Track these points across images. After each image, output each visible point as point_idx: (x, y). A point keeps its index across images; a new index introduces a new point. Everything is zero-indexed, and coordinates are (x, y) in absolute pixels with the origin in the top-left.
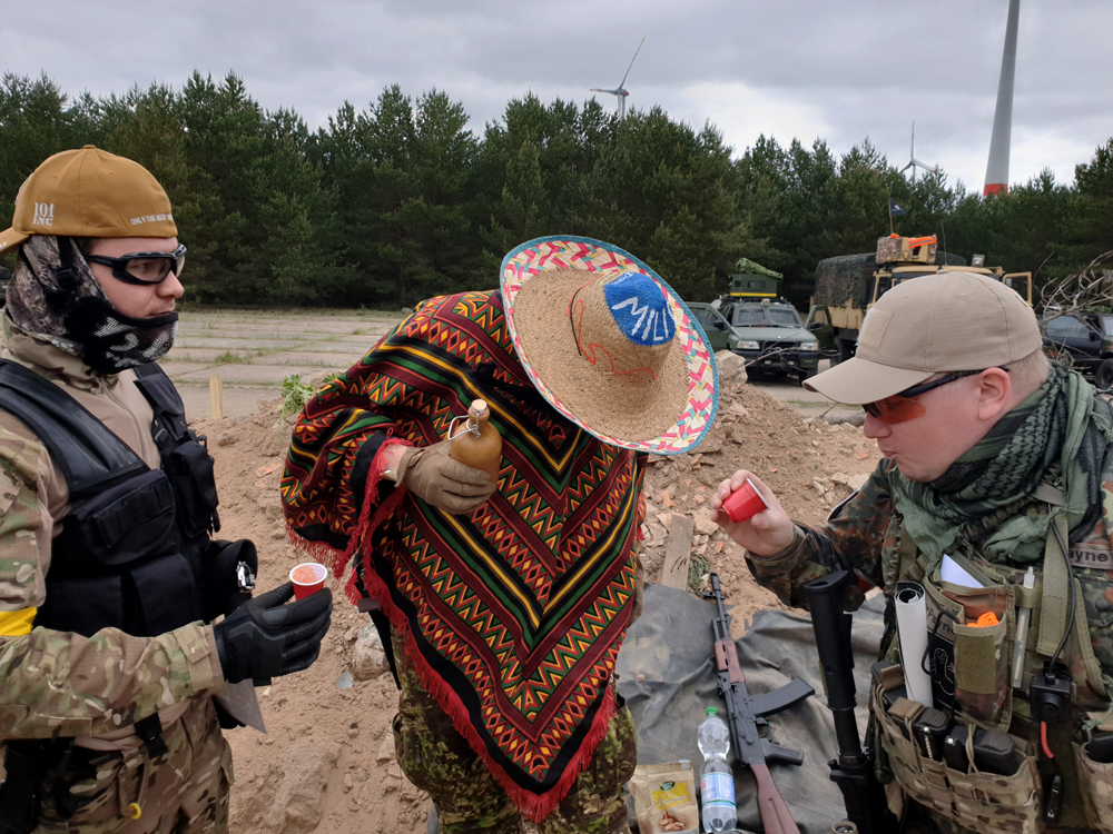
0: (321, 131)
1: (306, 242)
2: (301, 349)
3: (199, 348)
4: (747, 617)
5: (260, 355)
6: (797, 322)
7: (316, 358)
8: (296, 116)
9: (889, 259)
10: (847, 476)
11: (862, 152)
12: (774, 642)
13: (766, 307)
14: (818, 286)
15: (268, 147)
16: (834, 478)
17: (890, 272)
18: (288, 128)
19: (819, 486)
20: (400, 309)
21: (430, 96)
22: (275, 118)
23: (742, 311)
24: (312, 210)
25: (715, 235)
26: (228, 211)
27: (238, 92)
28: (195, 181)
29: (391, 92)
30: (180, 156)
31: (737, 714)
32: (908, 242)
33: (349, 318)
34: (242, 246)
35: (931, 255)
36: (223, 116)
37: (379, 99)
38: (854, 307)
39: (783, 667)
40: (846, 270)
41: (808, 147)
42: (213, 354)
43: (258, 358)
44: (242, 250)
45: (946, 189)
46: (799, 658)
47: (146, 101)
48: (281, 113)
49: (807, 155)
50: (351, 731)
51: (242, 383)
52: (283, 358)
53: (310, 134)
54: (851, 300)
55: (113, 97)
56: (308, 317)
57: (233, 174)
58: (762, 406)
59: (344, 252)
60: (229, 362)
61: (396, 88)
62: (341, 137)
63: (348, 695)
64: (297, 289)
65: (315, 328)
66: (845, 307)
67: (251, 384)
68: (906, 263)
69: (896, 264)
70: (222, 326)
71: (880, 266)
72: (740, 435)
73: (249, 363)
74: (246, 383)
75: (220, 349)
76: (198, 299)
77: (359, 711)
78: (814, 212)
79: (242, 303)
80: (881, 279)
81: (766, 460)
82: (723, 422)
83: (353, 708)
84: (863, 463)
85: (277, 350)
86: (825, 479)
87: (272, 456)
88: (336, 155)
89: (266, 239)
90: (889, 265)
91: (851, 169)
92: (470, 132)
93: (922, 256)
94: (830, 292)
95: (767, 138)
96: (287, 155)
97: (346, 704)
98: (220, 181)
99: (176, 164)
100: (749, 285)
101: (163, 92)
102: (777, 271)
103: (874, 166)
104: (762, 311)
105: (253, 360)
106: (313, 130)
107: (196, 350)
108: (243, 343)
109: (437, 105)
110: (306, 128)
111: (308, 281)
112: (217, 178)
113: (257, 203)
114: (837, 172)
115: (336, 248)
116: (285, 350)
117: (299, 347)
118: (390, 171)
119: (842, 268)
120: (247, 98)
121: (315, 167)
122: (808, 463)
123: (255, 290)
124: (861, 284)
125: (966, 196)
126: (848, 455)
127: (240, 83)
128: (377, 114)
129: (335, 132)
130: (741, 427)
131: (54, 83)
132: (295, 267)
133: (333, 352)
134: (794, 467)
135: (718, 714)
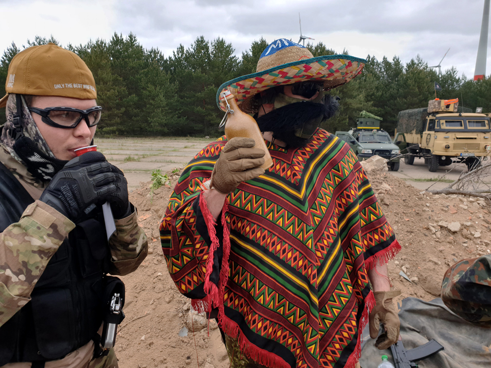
0: (170, 58)
1: (163, 107)
2: (162, 155)
3: (117, 154)
4: (398, 301)
5: (144, 157)
6: (389, 140)
7: (168, 159)
8: (159, 52)
9: (434, 110)
10: (447, 223)
11: (416, 61)
12: (415, 316)
13: (375, 133)
14: (399, 124)
15: (146, 65)
16: (440, 224)
17: (435, 116)
18: (155, 57)
19: (432, 228)
20: (204, 137)
21: (217, 41)
22: (150, 52)
23: (363, 136)
24: (166, 93)
25: (349, 100)
26: (130, 94)
27: (134, 42)
28: (115, 81)
29: (200, 39)
30: (109, 70)
31: (399, 360)
32: (444, 102)
33: (183, 141)
34: (136, 109)
35: (455, 108)
36: (127, 52)
37: (195, 43)
38: (417, 133)
39: (422, 331)
40: (412, 116)
41: (390, 60)
42: (124, 157)
43: (143, 159)
44: (135, 111)
45: (457, 78)
46: (430, 326)
47: (95, 47)
48: (152, 50)
49: (391, 63)
50: (187, 361)
51: (135, 170)
52: (154, 159)
53: (165, 59)
54: (415, 130)
55: (81, 45)
56: (165, 140)
57: (131, 77)
58: (398, 185)
59: (180, 112)
60: (130, 161)
61: (202, 38)
62: (178, 60)
63: (185, 340)
64: (159, 128)
65: (168, 145)
66: (412, 134)
67: (140, 170)
68: (443, 112)
69: (438, 113)
70: (127, 145)
71: (430, 114)
72: (388, 200)
73: (139, 161)
74: (137, 170)
75: (126, 155)
76: (117, 133)
77: (191, 349)
78: (394, 90)
79: (136, 135)
80: (430, 120)
81: (402, 214)
82: (379, 194)
83: (188, 348)
84: (454, 216)
85: (151, 155)
86: (435, 224)
87: (147, 210)
88: (177, 68)
89: (146, 106)
90: (434, 113)
91: (411, 69)
92: (235, 56)
93: (451, 109)
94: (404, 126)
95: (371, 56)
96: (155, 68)
97: (184, 345)
98: (126, 80)
99: (107, 74)
100: (366, 123)
101: (102, 43)
102: (379, 116)
103: (421, 68)
104: (373, 135)
105: (141, 160)
106: (166, 57)
107: (116, 155)
108: (136, 152)
109: (220, 45)
110: (163, 56)
111: (164, 125)
112: (124, 80)
113: (142, 90)
114: (404, 71)
115: (176, 110)
116: (154, 155)
117: (161, 154)
118: (200, 74)
119: (410, 115)
120: (138, 44)
121: (167, 74)
122: (425, 215)
123: (141, 129)
124: (420, 123)
125: (466, 81)
126: (446, 211)
127: (135, 38)
128: (194, 49)
129: (176, 58)
130: (388, 196)
131: (56, 40)
132: (159, 118)
133: (176, 156)
134: (417, 218)
135: (389, 360)
